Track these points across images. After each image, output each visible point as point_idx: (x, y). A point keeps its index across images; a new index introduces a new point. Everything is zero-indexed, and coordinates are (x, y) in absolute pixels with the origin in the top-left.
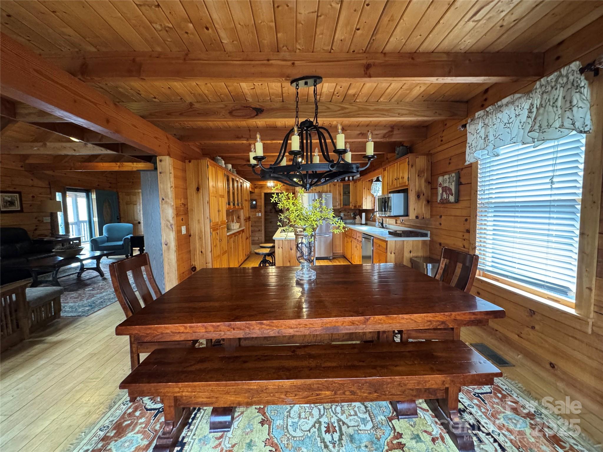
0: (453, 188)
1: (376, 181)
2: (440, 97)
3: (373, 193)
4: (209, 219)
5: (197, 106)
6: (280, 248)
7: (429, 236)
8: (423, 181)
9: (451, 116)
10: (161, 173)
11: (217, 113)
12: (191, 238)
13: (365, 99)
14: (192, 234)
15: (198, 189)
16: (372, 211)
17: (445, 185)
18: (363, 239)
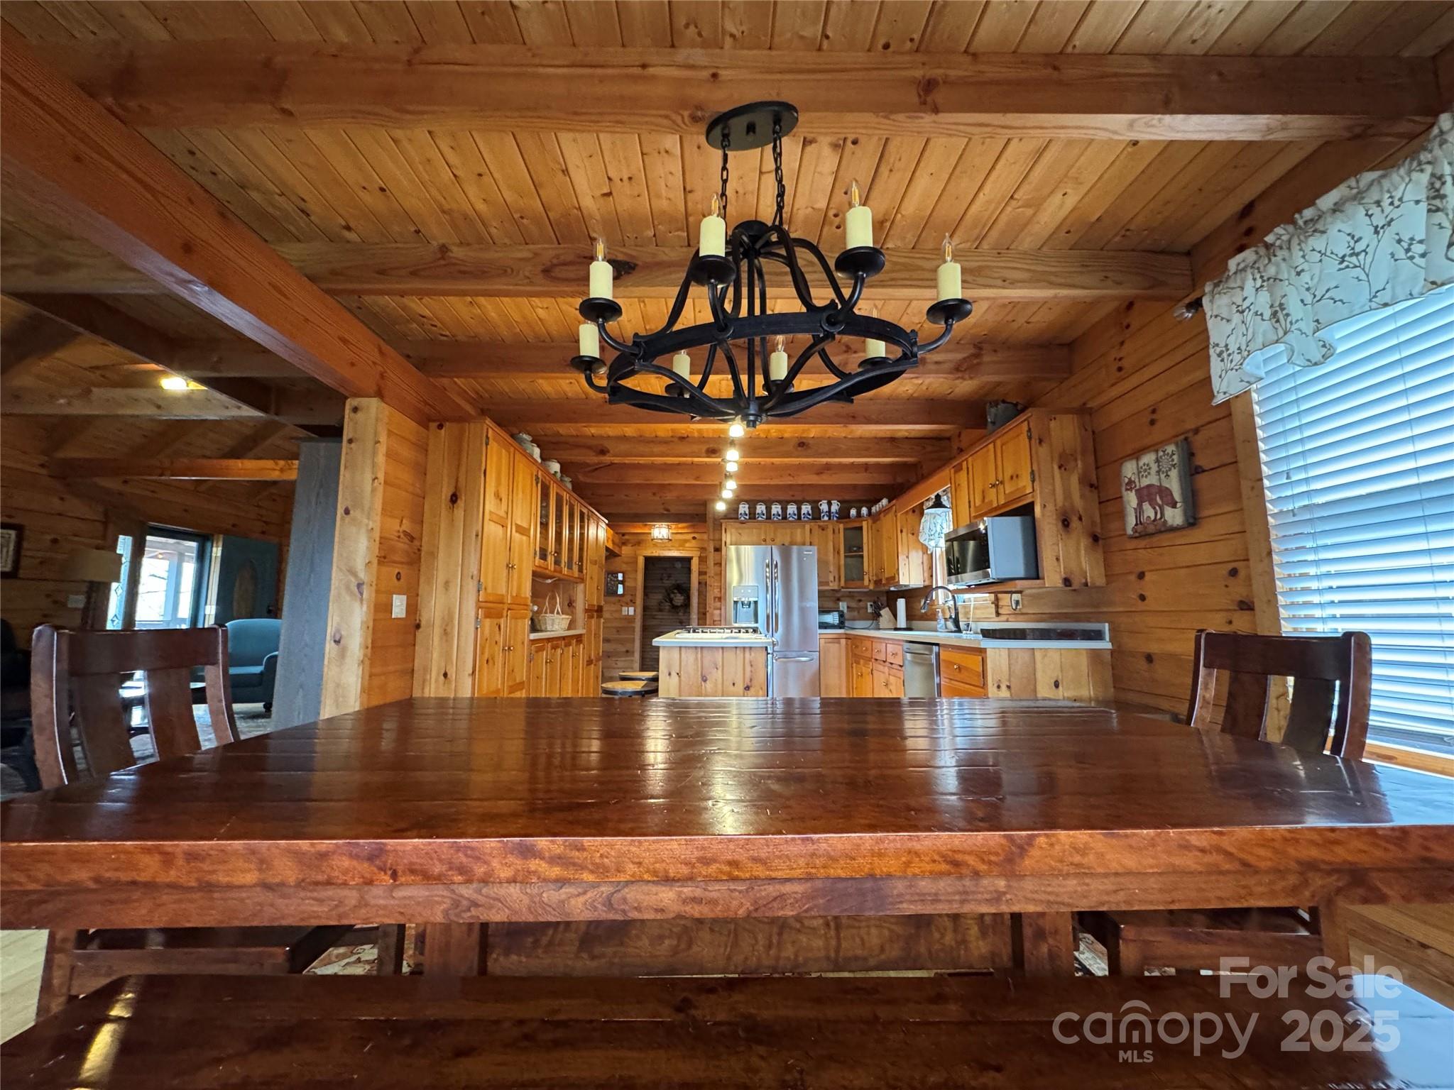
0: (1174, 484)
1: (933, 507)
2: (1116, 235)
3: (926, 543)
4: (476, 583)
5: (457, 252)
6: (674, 674)
7: (1107, 637)
8: (1074, 480)
9: (1150, 288)
10: (350, 441)
11: (509, 270)
12: (419, 634)
13: (910, 238)
14: (423, 623)
15: (454, 499)
16: (926, 591)
17: (1145, 482)
18: (909, 656)
